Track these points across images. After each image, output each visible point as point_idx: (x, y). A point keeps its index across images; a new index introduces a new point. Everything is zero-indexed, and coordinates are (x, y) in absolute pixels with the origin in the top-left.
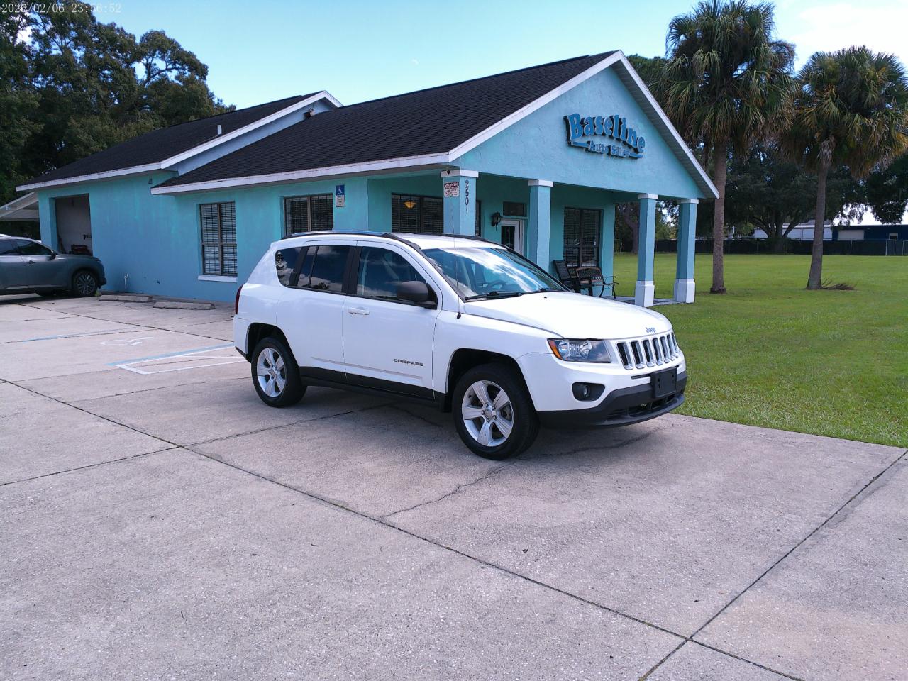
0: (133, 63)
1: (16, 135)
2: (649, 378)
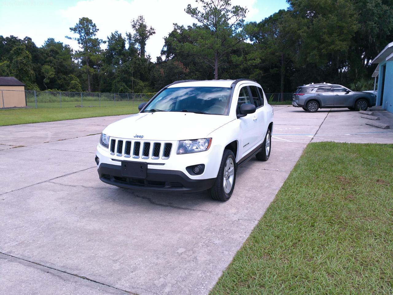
2: (121, 162)
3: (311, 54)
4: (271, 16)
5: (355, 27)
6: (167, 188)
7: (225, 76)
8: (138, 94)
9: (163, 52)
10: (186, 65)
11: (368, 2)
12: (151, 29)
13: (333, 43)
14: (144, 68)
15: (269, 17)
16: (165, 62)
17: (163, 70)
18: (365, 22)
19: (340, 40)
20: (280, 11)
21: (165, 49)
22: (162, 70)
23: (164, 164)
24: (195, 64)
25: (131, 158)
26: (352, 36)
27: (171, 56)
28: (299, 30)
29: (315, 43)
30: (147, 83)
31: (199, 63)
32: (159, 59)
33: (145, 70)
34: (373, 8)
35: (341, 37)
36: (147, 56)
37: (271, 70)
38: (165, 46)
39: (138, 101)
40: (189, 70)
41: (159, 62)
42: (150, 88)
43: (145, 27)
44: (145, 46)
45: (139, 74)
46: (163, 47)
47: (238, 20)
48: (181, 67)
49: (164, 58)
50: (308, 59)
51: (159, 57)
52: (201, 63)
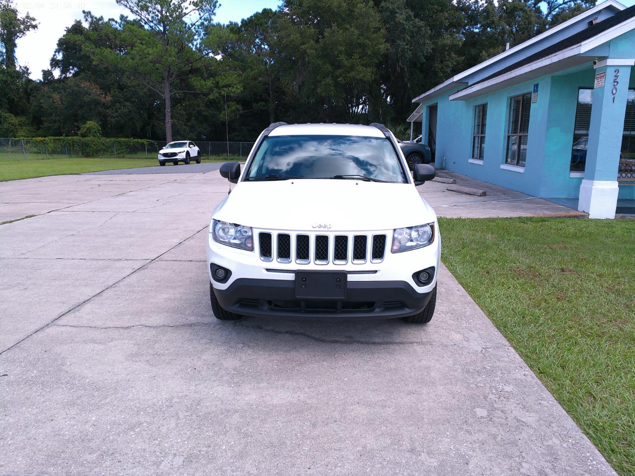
0: (539, 3)
1: (446, 66)
2: (294, 274)
3: (323, 82)
4: (252, 17)
5: (383, 47)
6: (377, 313)
7: (178, 111)
8: (16, 139)
9: (54, 63)
10: (106, 89)
11: (397, 13)
12: (28, 17)
13: (352, 68)
14: (17, 89)
15: (248, 19)
16: (59, 80)
17: (59, 97)
18: (393, 42)
19: (362, 65)
20: (265, 10)
21: (60, 57)
22: (56, 96)
23: (377, 271)
24: (121, 88)
25: (313, 265)
26: (378, 60)
27: (71, 71)
28: (303, 43)
29: (329, 68)
30: (23, 119)
31: (130, 87)
32: (47, 74)
33: (18, 93)
34: (404, 22)
35: (364, 60)
36: (21, 67)
37: (254, 104)
38: (58, 51)
39: (8, 152)
40: (110, 98)
41: (48, 80)
42: (31, 127)
43: (14, 12)
44: (16, 50)
45: (5, 100)
46: (54, 53)
47: (203, 18)
48: (96, 92)
49: (57, 73)
50: (319, 90)
51: (47, 70)
52: (134, 86)
